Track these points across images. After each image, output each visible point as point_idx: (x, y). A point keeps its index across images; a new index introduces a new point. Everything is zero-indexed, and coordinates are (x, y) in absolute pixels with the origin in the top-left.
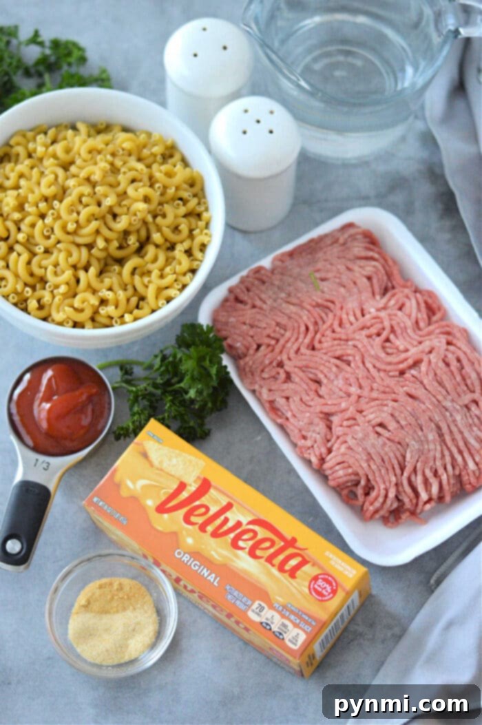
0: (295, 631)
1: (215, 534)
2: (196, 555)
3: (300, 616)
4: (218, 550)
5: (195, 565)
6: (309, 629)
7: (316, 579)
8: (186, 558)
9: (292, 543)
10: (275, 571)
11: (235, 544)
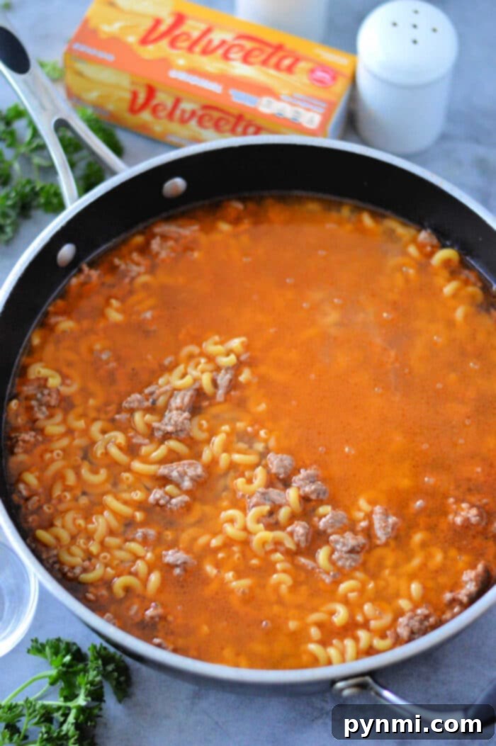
0: (309, 115)
1: (205, 52)
2: (192, 71)
3: (309, 102)
4: (212, 64)
5: (194, 80)
6: (322, 111)
7: (312, 71)
8: (183, 77)
9: (279, 48)
10: (272, 72)
11: (226, 57)
